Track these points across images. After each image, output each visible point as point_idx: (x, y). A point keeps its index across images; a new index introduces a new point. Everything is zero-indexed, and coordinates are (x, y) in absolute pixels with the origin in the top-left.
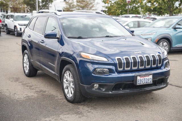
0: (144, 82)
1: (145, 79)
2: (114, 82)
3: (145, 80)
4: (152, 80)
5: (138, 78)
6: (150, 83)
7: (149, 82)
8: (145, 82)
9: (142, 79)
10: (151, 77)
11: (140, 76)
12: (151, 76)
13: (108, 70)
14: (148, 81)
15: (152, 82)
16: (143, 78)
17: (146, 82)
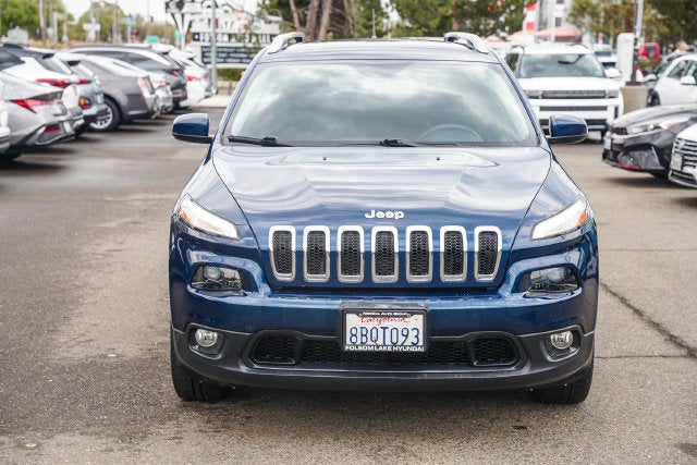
0: (380, 342)
1: (384, 328)
2: (250, 328)
3: (388, 332)
4: (421, 337)
5: (352, 321)
6: (413, 349)
7: (408, 343)
8: (388, 342)
9: (369, 326)
10: (417, 322)
11: (357, 312)
12: (421, 317)
13: (238, 276)
14: (402, 339)
15: (421, 343)
16: (375, 323)
17: (395, 344)
